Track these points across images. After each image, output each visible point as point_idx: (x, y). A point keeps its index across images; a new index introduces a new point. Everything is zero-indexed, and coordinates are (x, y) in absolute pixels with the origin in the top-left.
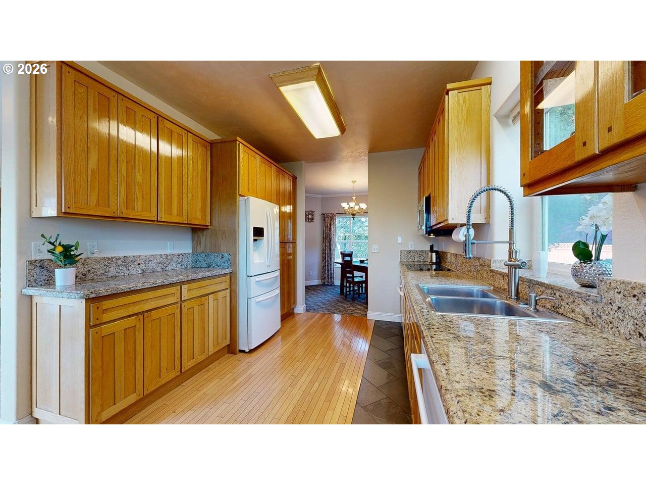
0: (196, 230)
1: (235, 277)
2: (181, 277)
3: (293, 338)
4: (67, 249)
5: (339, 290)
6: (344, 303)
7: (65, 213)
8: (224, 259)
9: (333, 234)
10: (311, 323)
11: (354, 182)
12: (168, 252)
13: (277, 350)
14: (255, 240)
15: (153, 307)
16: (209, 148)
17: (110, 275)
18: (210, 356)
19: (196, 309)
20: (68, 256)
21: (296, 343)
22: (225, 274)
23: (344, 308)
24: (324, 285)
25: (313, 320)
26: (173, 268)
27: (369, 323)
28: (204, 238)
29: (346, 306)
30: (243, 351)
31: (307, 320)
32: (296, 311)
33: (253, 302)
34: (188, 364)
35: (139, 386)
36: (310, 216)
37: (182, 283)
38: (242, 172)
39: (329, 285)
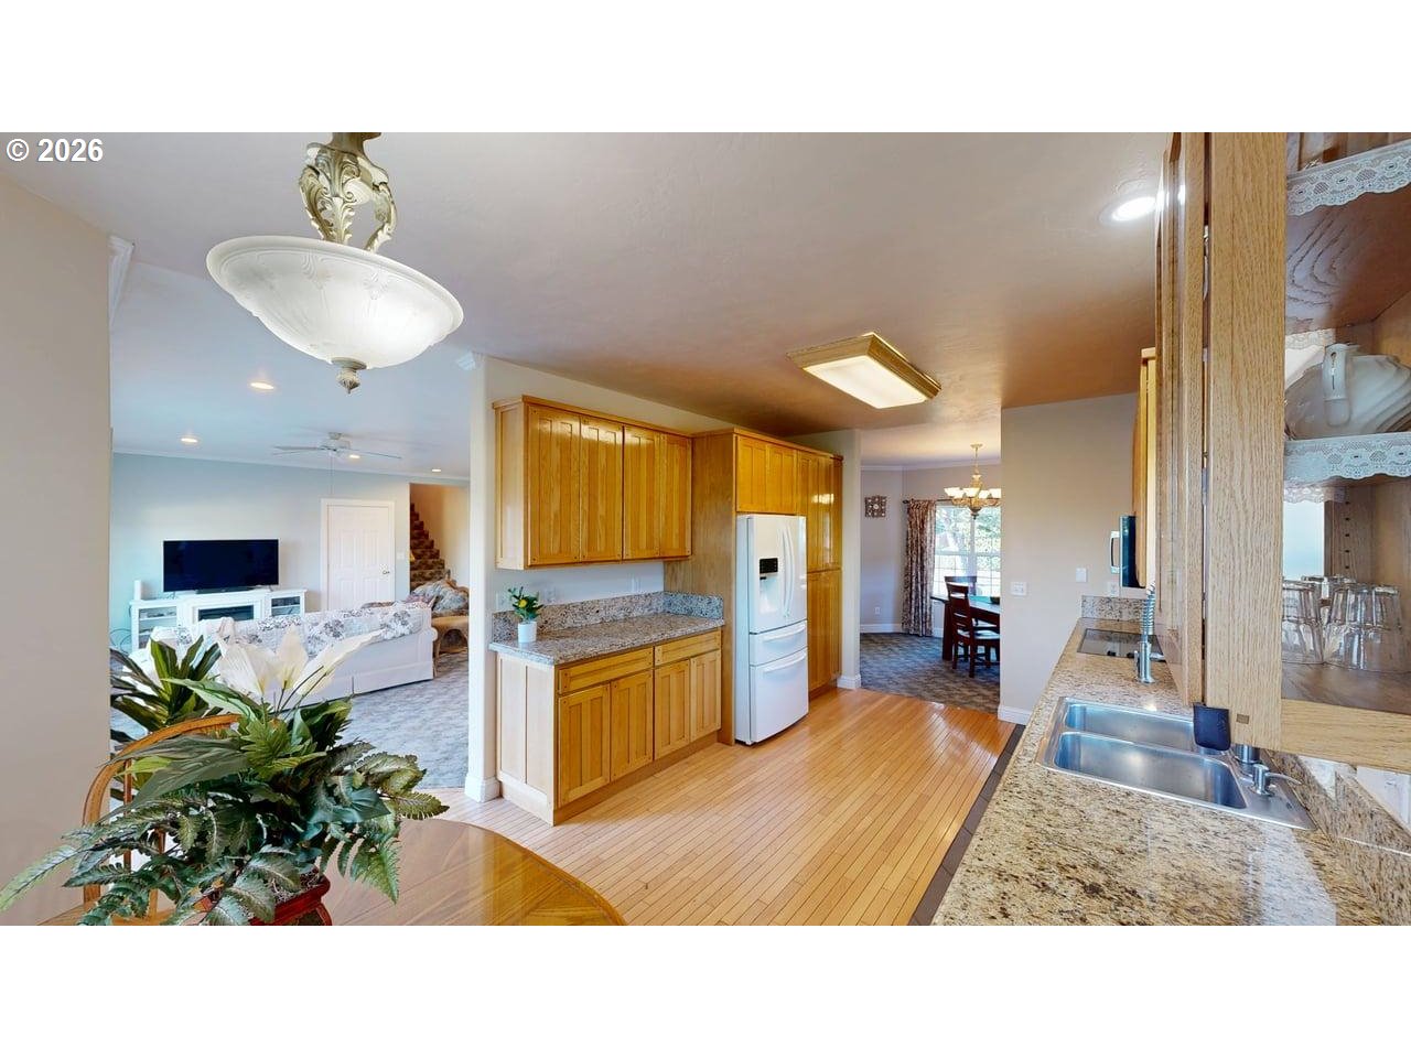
0: (671, 562)
1: (730, 633)
2: (654, 636)
3: (832, 734)
4: (530, 601)
5: (941, 649)
6: (947, 678)
7: (531, 566)
8: (713, 605)
9: (929, 539)
10: (868, 711)
11: (976, 447)
12: (633, 592)
13: (800, 751)
14: (761, 578)
15: (622, 674)
16: (689, 446)
17: (567, 626)
18: (691, 744)
19: (674, 679)
20: (531, 608)
21: (838, 743)
22: (714, 630)
23: (947, 689)
24: (907, 634)
25: (876, 705)
26: (639, 614)
27: (1001, 729)
28: (683, 572)
29: (952, 685)
30: (743, 743)
31: (861, 704)
32: (841, 684)
33: (758, 673)
34: (662, 751)
35: (606, 769)
36: (876, 507)
37: (654, 645)
38: (741, 479)
39: (918, 636)
